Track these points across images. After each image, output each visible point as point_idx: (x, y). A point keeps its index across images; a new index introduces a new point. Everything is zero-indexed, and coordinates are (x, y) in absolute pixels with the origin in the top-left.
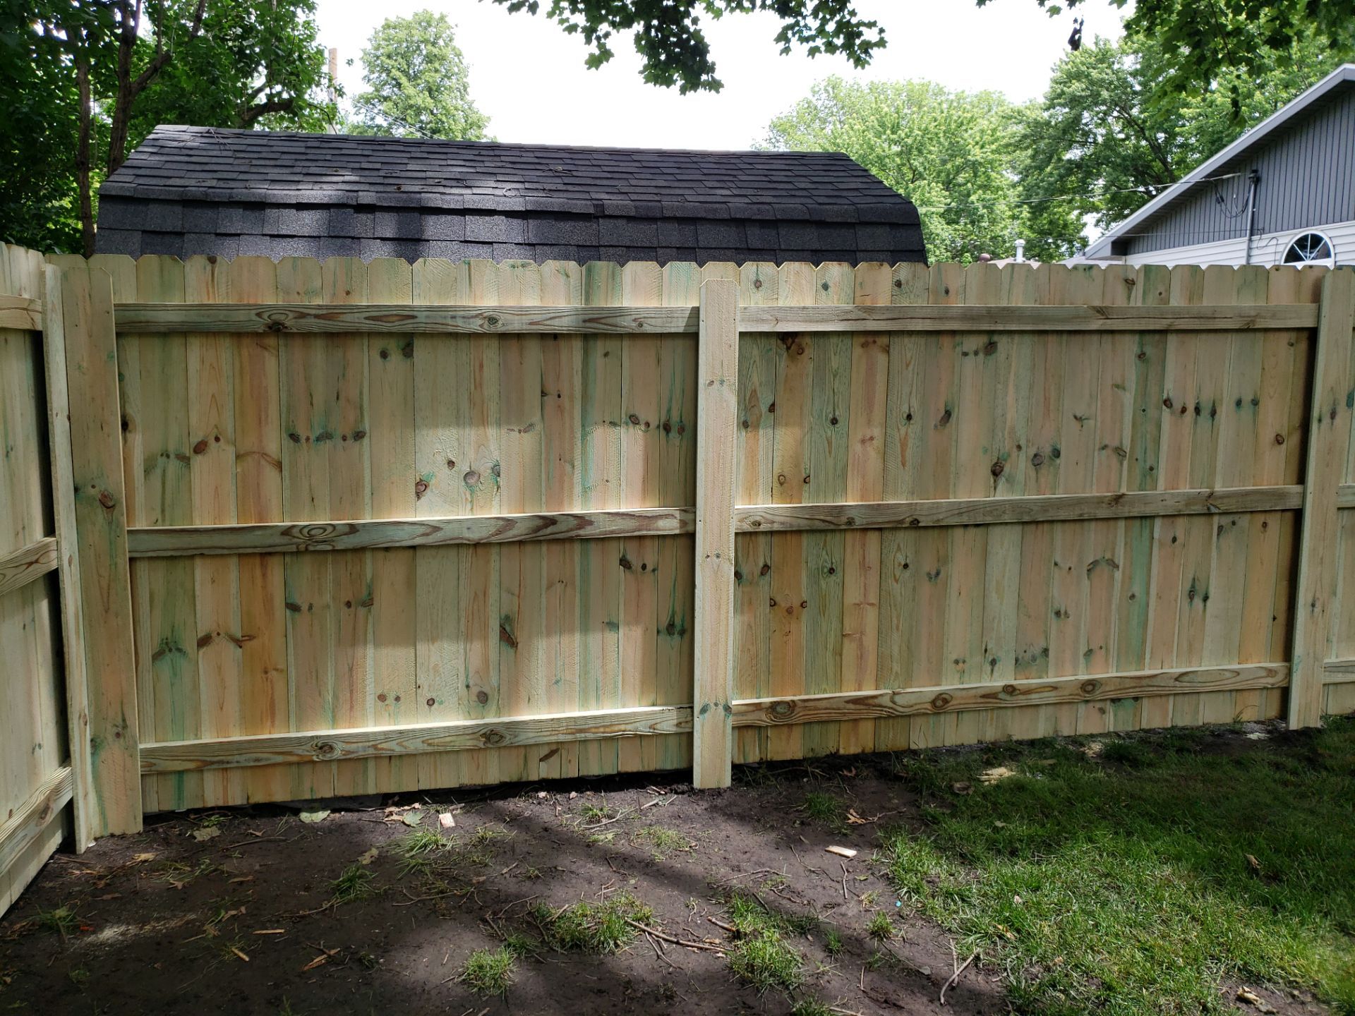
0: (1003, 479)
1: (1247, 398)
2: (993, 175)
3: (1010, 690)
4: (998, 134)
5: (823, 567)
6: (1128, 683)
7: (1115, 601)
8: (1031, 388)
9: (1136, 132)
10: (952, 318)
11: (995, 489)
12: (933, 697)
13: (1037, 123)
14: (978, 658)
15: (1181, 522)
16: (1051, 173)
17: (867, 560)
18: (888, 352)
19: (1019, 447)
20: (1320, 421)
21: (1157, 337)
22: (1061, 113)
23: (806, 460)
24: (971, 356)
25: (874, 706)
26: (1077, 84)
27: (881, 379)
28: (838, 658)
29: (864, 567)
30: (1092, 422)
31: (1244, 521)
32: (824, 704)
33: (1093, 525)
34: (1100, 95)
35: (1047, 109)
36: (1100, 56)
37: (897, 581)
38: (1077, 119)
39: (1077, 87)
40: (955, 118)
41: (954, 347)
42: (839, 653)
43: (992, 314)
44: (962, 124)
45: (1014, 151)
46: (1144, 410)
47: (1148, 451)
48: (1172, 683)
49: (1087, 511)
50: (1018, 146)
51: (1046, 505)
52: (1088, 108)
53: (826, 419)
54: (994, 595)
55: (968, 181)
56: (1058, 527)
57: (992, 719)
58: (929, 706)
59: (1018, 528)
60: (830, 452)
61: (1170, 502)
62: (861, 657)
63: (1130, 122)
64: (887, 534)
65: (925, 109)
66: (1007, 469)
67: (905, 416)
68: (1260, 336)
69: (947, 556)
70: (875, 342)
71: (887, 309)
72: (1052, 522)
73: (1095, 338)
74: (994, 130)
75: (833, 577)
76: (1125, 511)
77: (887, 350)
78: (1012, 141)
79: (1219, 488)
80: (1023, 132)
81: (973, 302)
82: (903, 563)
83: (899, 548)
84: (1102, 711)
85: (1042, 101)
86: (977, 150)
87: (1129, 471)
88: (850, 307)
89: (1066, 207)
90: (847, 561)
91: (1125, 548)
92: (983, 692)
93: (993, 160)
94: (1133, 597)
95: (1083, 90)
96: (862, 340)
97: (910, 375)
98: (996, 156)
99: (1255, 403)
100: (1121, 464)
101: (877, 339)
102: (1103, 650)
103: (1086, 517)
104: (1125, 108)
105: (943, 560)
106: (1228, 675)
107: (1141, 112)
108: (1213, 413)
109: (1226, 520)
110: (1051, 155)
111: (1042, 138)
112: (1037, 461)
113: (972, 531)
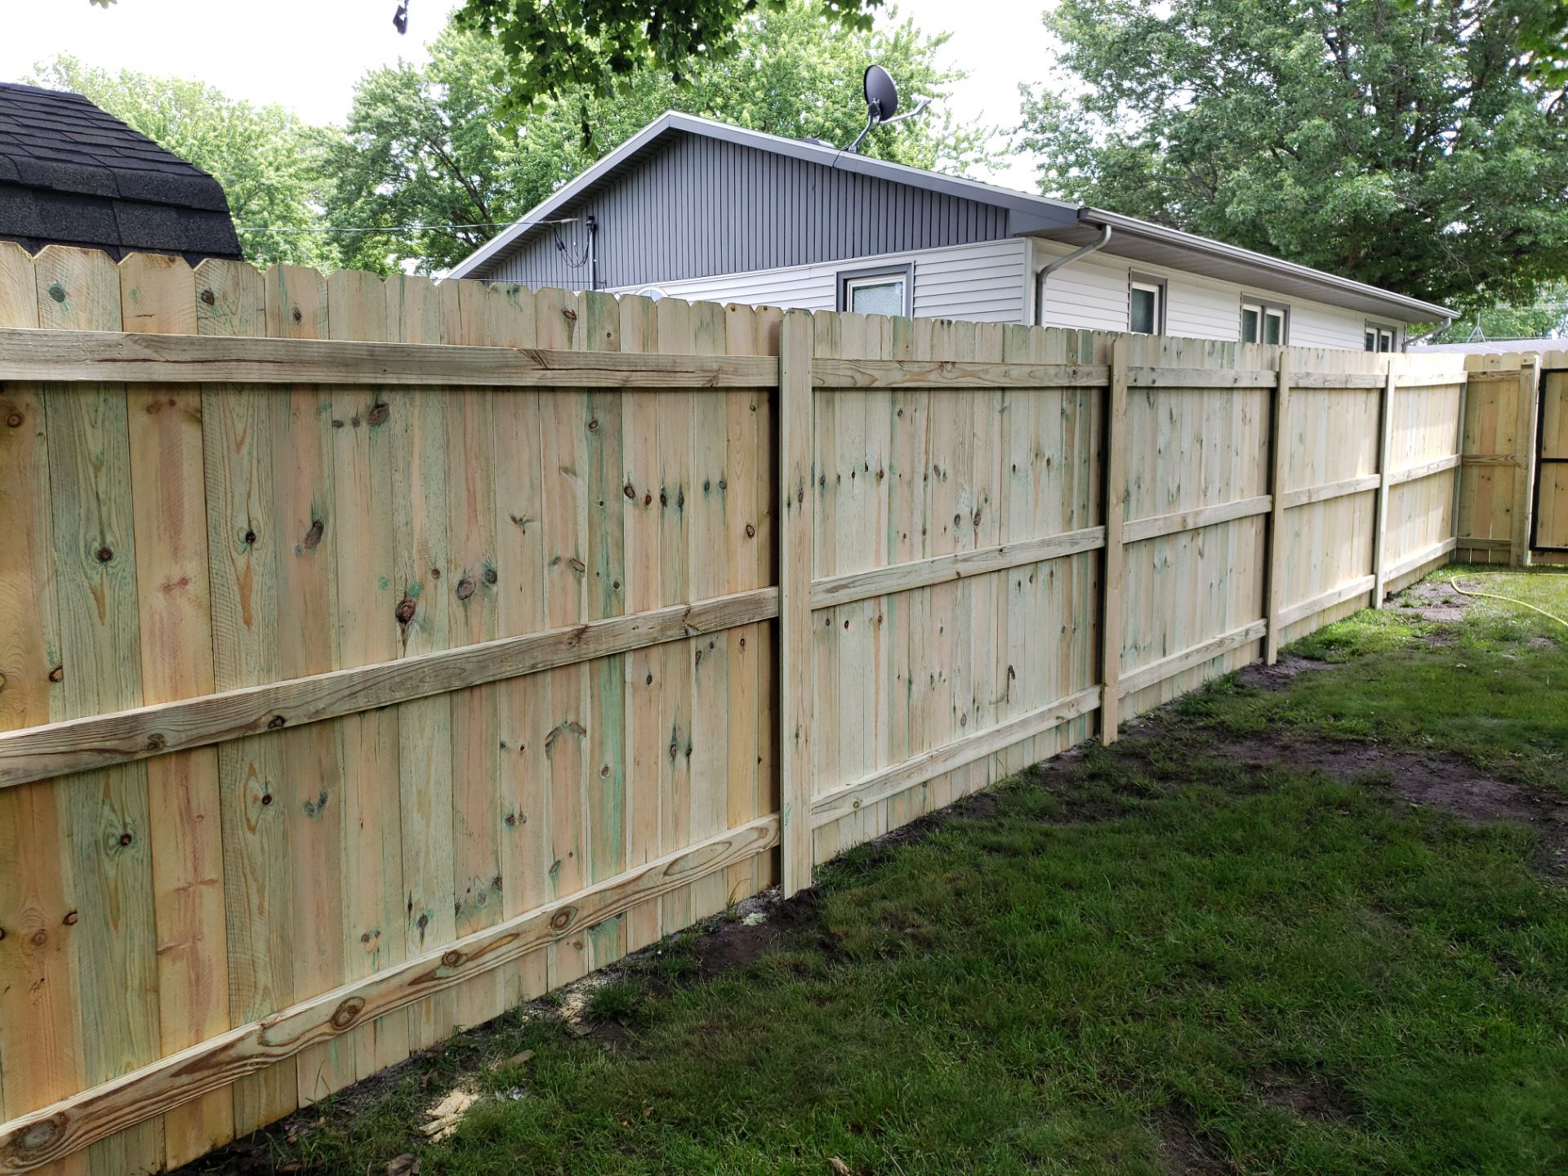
0: (416, 626)
1: (715, 481)
2: (294, 204)
3: (453, 959)
4: (296, 156)
5: (106, 837)
6: (610, 897)
7: (584, 782)
8: (447, 475)
9: (450, 171)
10: (313, 363)
11: (404, 643)
12: (333, 1010)
13: (341, 147)
14: (400, 922)
15: (656, 654)
16: (362, 208)
17: (194, 804)
18: (200, 422)
19: (436, 572)
20: (789, 505)
21: (609, 397)
22: (367, 141)
23: (51, 636)
24: (348, 428)
25: (229, 1063)
26: (383, 108)
27: (190, 469)
28: (151, 997)
29: (189, 817)
30: (536, 525)
31: (722, 641)
32: (129, 1095)
33: (549, 676)
34: (409, 125)
35: (351, 133)
36: (405, 80)
37: (252, 829)
38: (386, 148)
39: (383, 112)
40: (240, 129)
41: (319, 412)
42: (152, 989)
43: (377, 357)
44: (249, 138)
45: (318, 178)
46: (602, 504)
47: (611, 561)
48: (661, 880)
49: (541, 658)
50: (320, 171)
51: (485, 658)
52: (396, 137)
53: (88, 553)
54: (416, 816)
55: (264, 209)
56: (502, 689)
57: (428, 1012)
58: (327, 1028)
59: (444, 701)
60: (102, 616)
61: (643, 630)
62: (197, 981)
63: (443, 160)
64: (228, 752)
65: (200, 113)
66: (420, 610)
67: (243, 535)
68: (722, 396)
69: (336, 767)
70: (172, 403)
71: (191, 342)
72: (494, 682)
73: (531, 398)
74: (290, 151)
75: (129, 851)
76: (591, 649)
77: (197, 417)
78: (314, 165)
79: (696, 603)
80: (326, 156)
81: (344, 336)
82: (261, 796)
83: (252, 772)
84: (579, 946)
85: (345, 123)
86: (271, 172)
87: (590, 592)
88: (117, 334)
89: (381, 250)
90: (155, 817)
91: (592, 702)
92: (409, 977)
93: (291, 186)
94: (606, 769)
95: (390, 116)
96: (147, 398)
97: (246, 462)
98: (294, 182)
99: (723, 485)
100: (579, 583)
101: (176, 398)
102: (574, 857)
103: (540, 667)
104: (436, 143)
105: (330, 775)
106: (720, 848)
107: (455, 150)
108: (681, 502)
109: (703, 643)
110: (361, 186)
111: (348, 166)
112: (464, 591)
113: (373, 718)
